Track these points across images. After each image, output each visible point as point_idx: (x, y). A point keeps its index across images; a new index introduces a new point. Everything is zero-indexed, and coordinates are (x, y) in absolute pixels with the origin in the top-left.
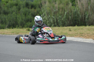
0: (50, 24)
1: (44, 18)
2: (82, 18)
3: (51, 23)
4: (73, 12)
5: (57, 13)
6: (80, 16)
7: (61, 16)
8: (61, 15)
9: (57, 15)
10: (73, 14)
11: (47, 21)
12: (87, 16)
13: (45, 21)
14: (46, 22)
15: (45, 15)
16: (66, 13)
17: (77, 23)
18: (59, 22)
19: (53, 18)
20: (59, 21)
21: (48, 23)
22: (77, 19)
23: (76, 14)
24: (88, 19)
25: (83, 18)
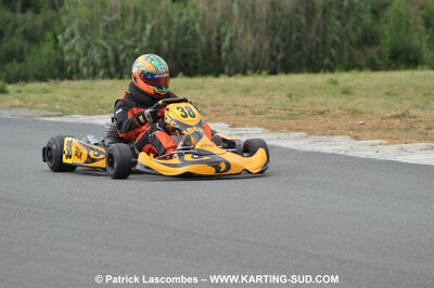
0: (91, 69)
1: (71, 46)
2: (209, 45)
3: (93, 63)
4: (175, 26)
5: (117, 30)
6: (203, 40)
7: (133, 39)
8: (132, 34)
9: (118, 36)
10: (174, 34)
11: (79, 56)
12: (227, 39)
13: (74, 57)
14: (77, 63)
15: (72, 36)
16: (149, 27)
17: (191, 64)
18: (124, 61)
19: (101, 45)
20: (122, 56)
21: (84, 65)
22: (192, 50)
23: (188, 32)
24: (230, 49)
25: (214, 48)
